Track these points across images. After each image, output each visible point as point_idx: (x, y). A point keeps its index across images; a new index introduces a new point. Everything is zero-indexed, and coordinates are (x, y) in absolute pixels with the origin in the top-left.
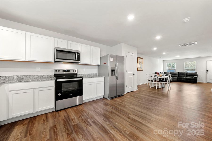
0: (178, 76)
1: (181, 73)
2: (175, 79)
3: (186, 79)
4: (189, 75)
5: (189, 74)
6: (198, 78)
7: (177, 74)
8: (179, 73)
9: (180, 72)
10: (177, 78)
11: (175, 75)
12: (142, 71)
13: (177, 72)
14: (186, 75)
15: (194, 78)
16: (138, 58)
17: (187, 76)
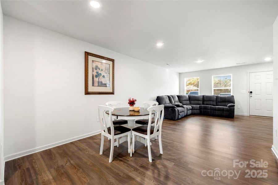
0: (201, 102)
1: (207, 97)
2: (196, 110)
3: (215, 109)
4: (220, 102)
5: (221, 98)
6: (235, 107)
7: (200, 99)
8: (203, 96)
9: (206, 95)
10: (200, 107)
11: (197, 102)
12: (112, 93)
13: (201, 96)
14: (216, 101)
15: (229, 107)
16: (87, 54)
17: (216, 103)
